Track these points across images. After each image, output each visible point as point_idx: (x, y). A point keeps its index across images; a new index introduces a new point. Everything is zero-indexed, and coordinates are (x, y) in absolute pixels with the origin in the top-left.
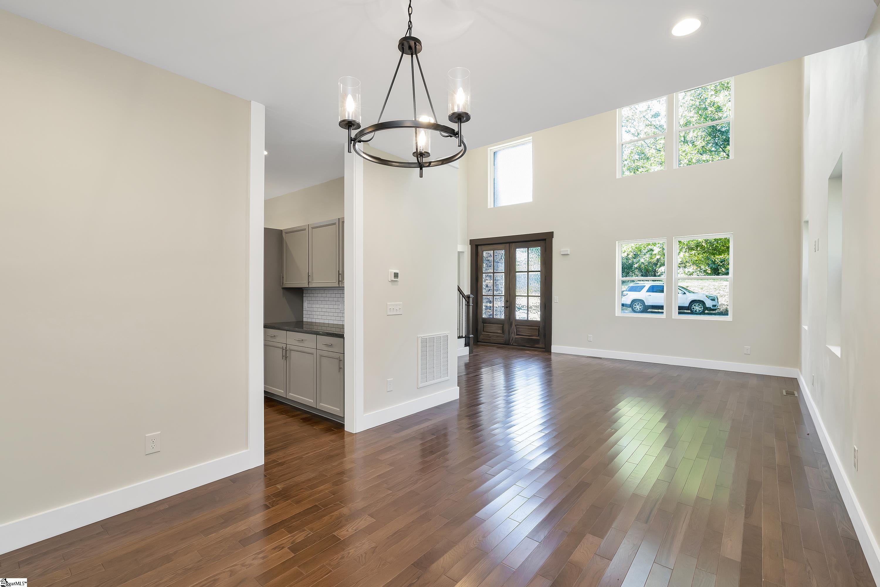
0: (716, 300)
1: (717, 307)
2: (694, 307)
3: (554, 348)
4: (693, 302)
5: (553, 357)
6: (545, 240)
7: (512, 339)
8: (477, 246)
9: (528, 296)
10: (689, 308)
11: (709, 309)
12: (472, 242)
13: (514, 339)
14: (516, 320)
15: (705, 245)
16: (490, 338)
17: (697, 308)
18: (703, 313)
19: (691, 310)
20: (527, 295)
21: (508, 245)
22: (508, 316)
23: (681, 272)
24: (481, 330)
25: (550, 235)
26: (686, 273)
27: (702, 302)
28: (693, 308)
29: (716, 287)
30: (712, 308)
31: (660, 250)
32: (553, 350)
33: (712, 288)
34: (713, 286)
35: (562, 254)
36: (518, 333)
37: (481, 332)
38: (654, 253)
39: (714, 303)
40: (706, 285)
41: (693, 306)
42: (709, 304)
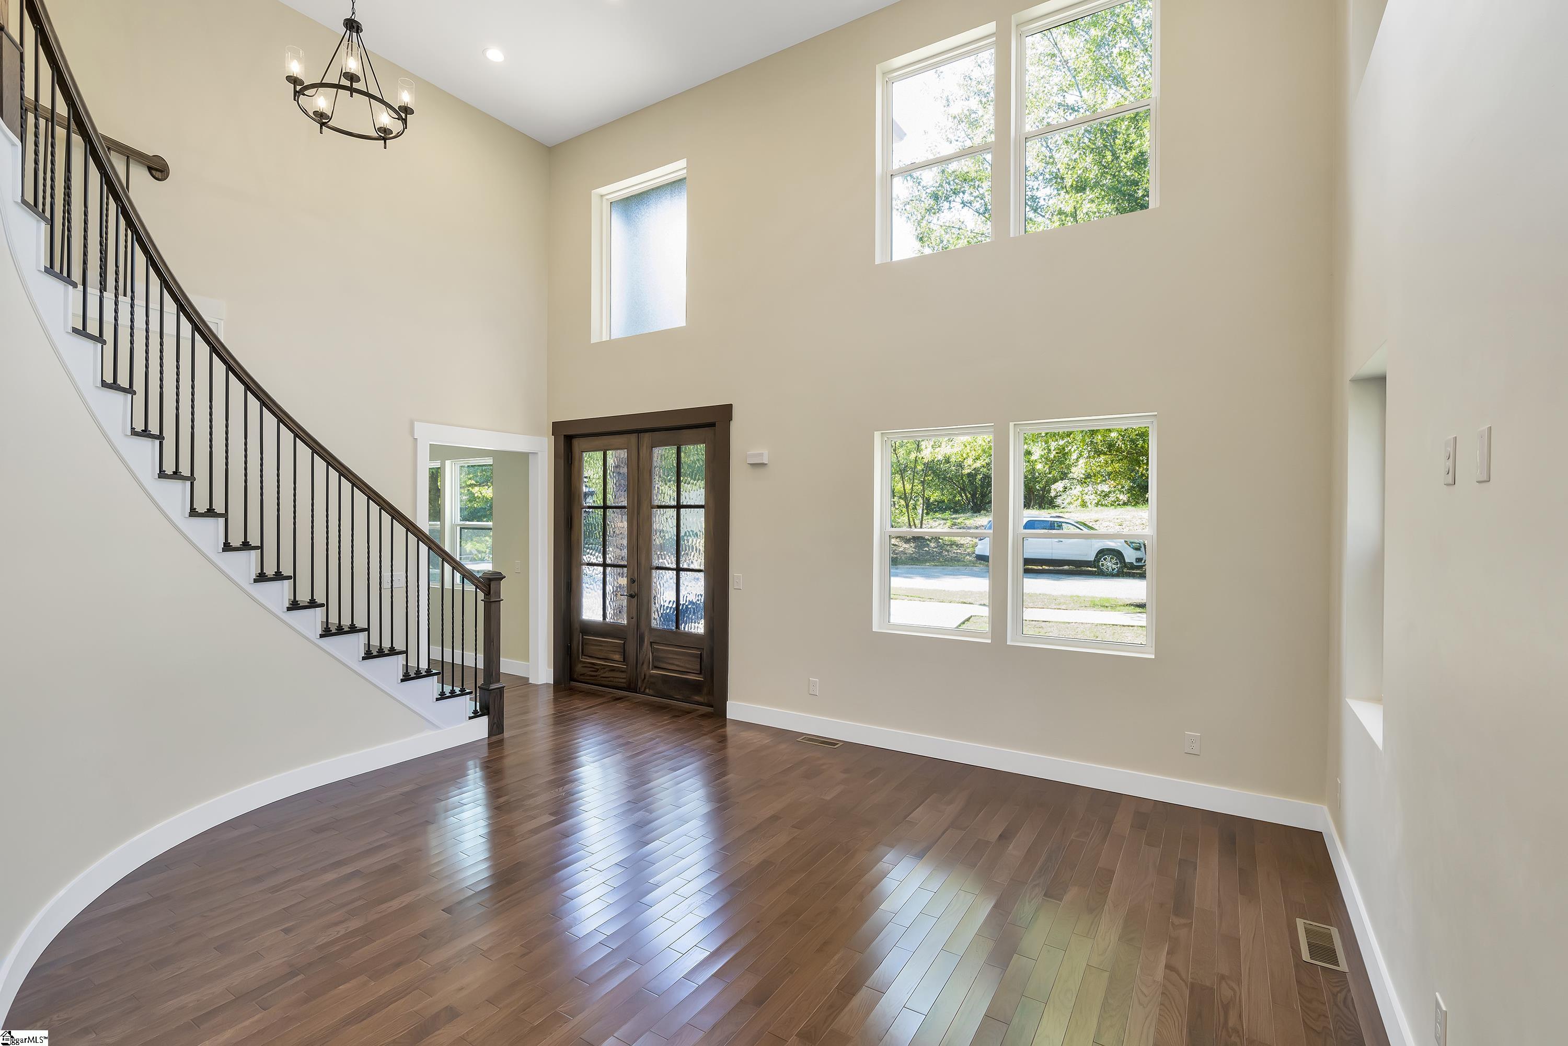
0: (1143, 549)
1: (1143, 561)
2: (1104, 562)
3: (736, 709)
4: (1102, 553)
5: (729, 729)
6: (712, 425)
7: (645, 678)
8: (569, 439)
9: (678, 570)
10: (1095, 563)
11: (1132, 567)
12: (557, 427)
13: (647, 677)
14: (652, 630)
15: (1123, 445)
16: (596, 672)
17: (1109, 564)
18: (1120, 574)
19: (1098, 567)
20: (674, 566)
21: (633, 438)
22: (635, 619)
23: (1090, 492)
24: (578, 650)
25: (725, 412)
26: (1099, 492)
27: (1118, 554)
28: (1103, 565)
29: (1144, 522)
30: (1135, 564)
31: (1043, 454)
32: (729, 716)
33: (1137, 523)
34: (1140, 519)
35: (751, 464)
36: (657, 664)
37: (579, 658)
38: (1033, 458)
39: (1139, 554)
40: (1128, 517)
41: (1102, 561)
42: (1130, 556)
